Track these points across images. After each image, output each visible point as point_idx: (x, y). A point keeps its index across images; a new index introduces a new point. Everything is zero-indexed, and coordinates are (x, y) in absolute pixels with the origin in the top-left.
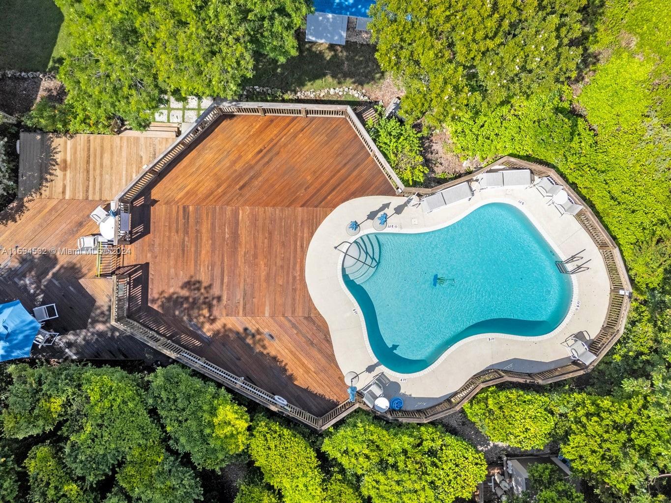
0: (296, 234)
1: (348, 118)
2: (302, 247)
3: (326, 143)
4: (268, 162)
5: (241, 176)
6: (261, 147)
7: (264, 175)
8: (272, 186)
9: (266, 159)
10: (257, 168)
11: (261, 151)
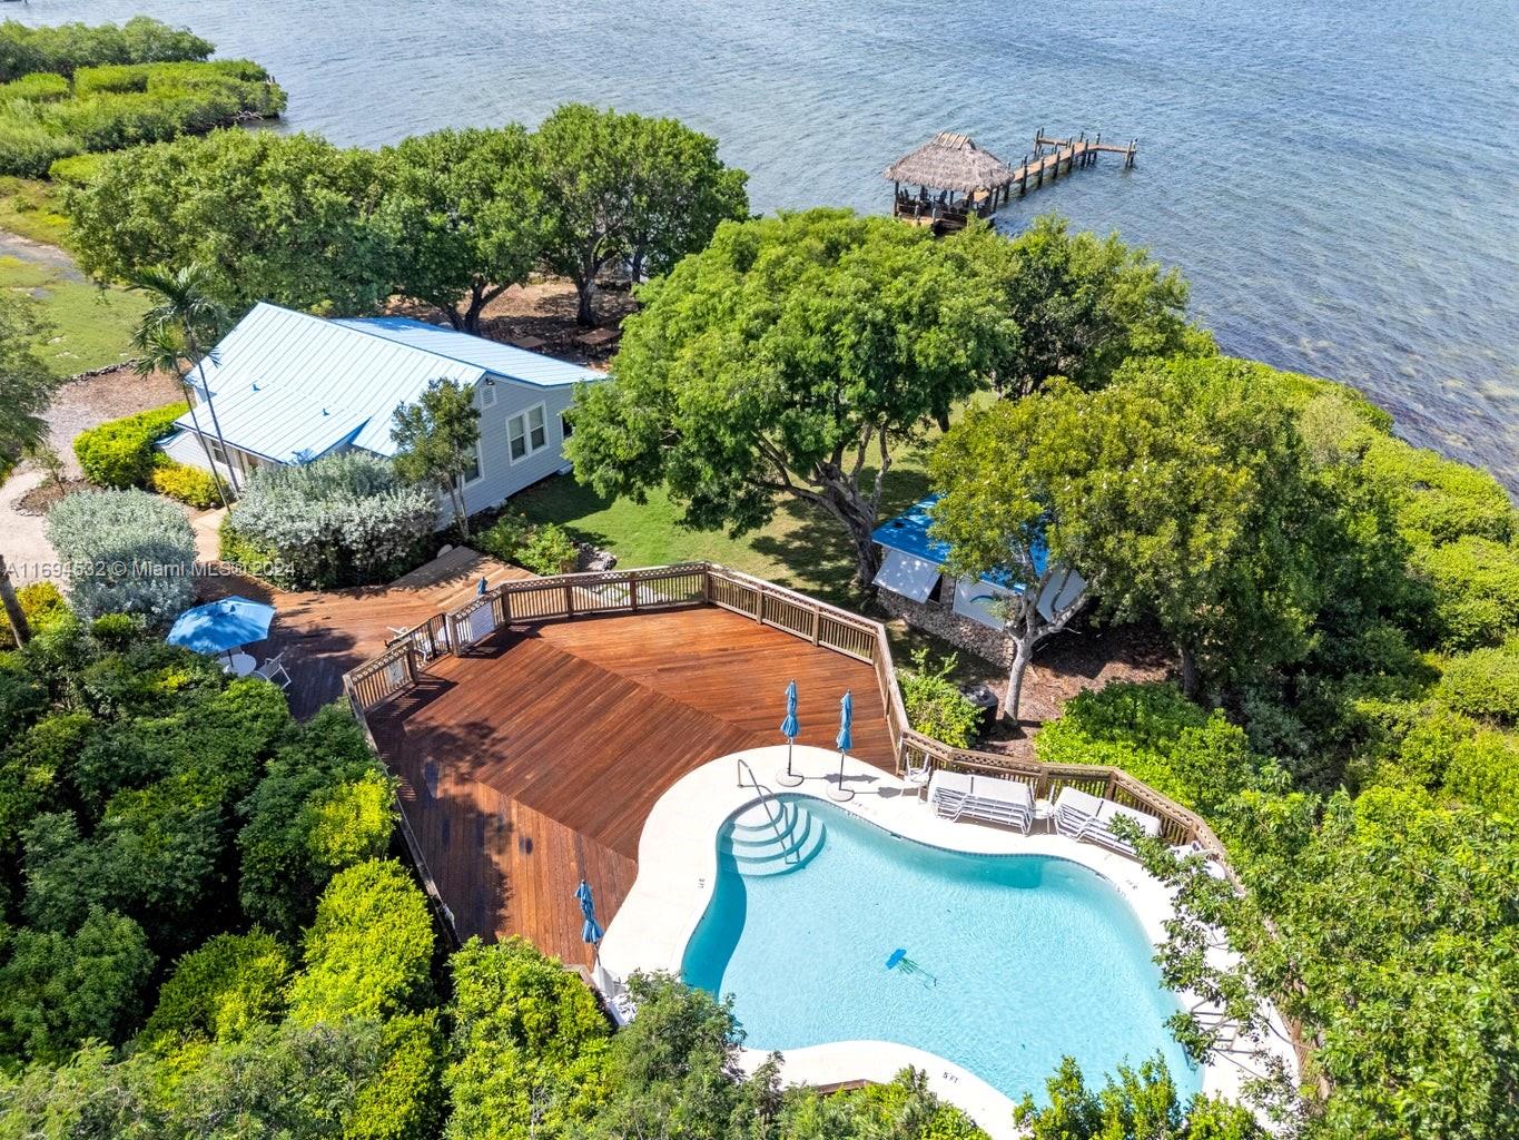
0: (694, 745)
1: (877, 666)
2: (688, 763)
3: (825, 679)
4: (724, 663)
5: (676, 659)
6: (730, 646)
7: (709, 672)
8: (710, 685)
9: (724, 659)
10: (705, 662)
11: (726, 650)
